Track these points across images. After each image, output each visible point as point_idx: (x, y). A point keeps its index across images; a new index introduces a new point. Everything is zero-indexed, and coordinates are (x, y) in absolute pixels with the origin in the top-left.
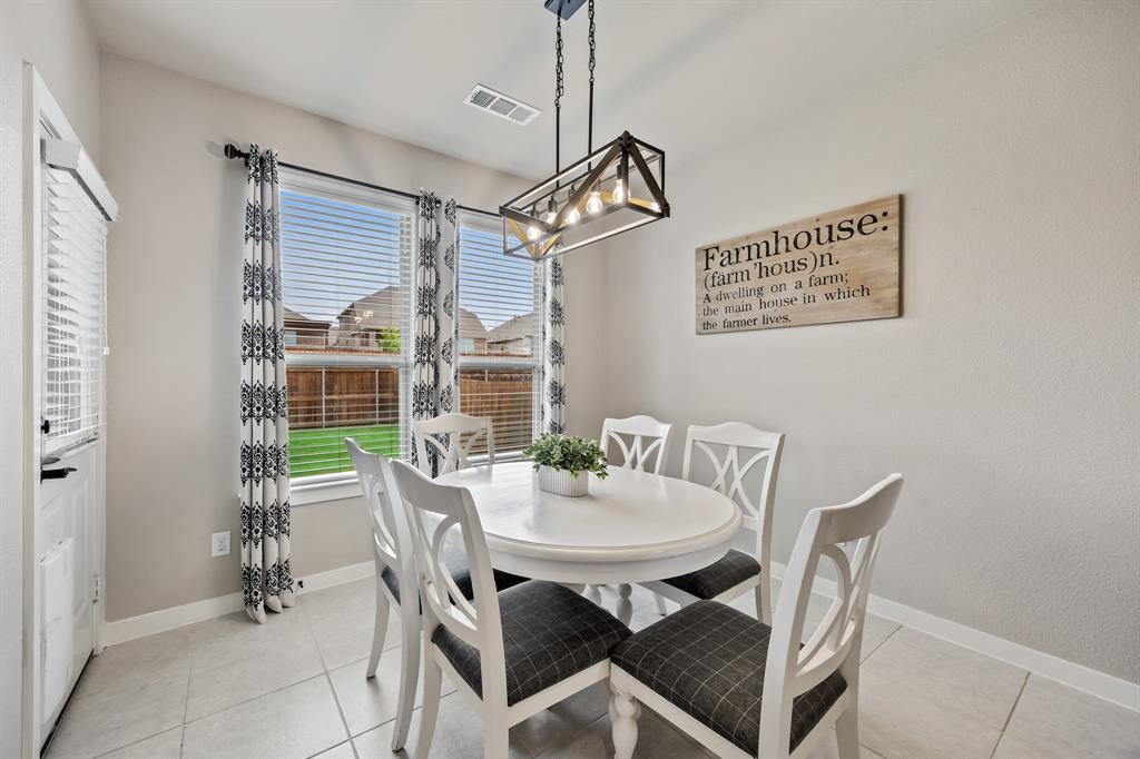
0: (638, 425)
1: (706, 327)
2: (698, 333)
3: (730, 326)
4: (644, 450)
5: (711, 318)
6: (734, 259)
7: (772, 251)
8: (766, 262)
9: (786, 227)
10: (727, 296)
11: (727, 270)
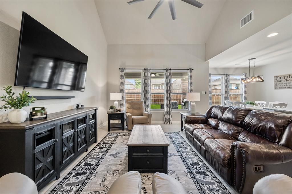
0: (261, 102)
1: (276, 88)
2: (275, 89)
3: (280, 88)
4: (262, 105)
5: (277, 87)
6: (281, 78)
7: (289, 77)
8: (287, 79)
9: (291, 74)
10: (280, 84)
11: (280, 80)
